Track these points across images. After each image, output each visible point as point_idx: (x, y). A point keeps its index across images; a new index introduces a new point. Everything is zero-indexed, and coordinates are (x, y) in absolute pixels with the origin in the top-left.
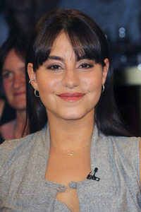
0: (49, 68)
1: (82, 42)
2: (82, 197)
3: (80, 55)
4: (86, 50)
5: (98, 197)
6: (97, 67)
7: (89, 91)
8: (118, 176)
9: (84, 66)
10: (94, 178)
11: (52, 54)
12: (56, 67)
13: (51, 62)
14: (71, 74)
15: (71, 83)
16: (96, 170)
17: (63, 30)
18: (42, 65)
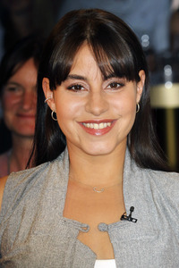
0: (69, 88)
1: (110, 57)
2: (116, 241)
3: (108, 74)
4: (114, 67)
5: (137, 241)
6: (130, 85)
7: (121, 116)
8: (160, 217)
9: (113, 86)
10: (130, 219)
11: (73, 72)
12: (78, 88)
13: (71, 82)
14: (96, 97)
15: (97, 109)
16: (132, 209)
17: (86, 42)
18: (60, 84)
